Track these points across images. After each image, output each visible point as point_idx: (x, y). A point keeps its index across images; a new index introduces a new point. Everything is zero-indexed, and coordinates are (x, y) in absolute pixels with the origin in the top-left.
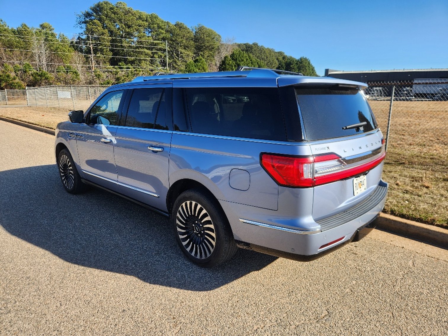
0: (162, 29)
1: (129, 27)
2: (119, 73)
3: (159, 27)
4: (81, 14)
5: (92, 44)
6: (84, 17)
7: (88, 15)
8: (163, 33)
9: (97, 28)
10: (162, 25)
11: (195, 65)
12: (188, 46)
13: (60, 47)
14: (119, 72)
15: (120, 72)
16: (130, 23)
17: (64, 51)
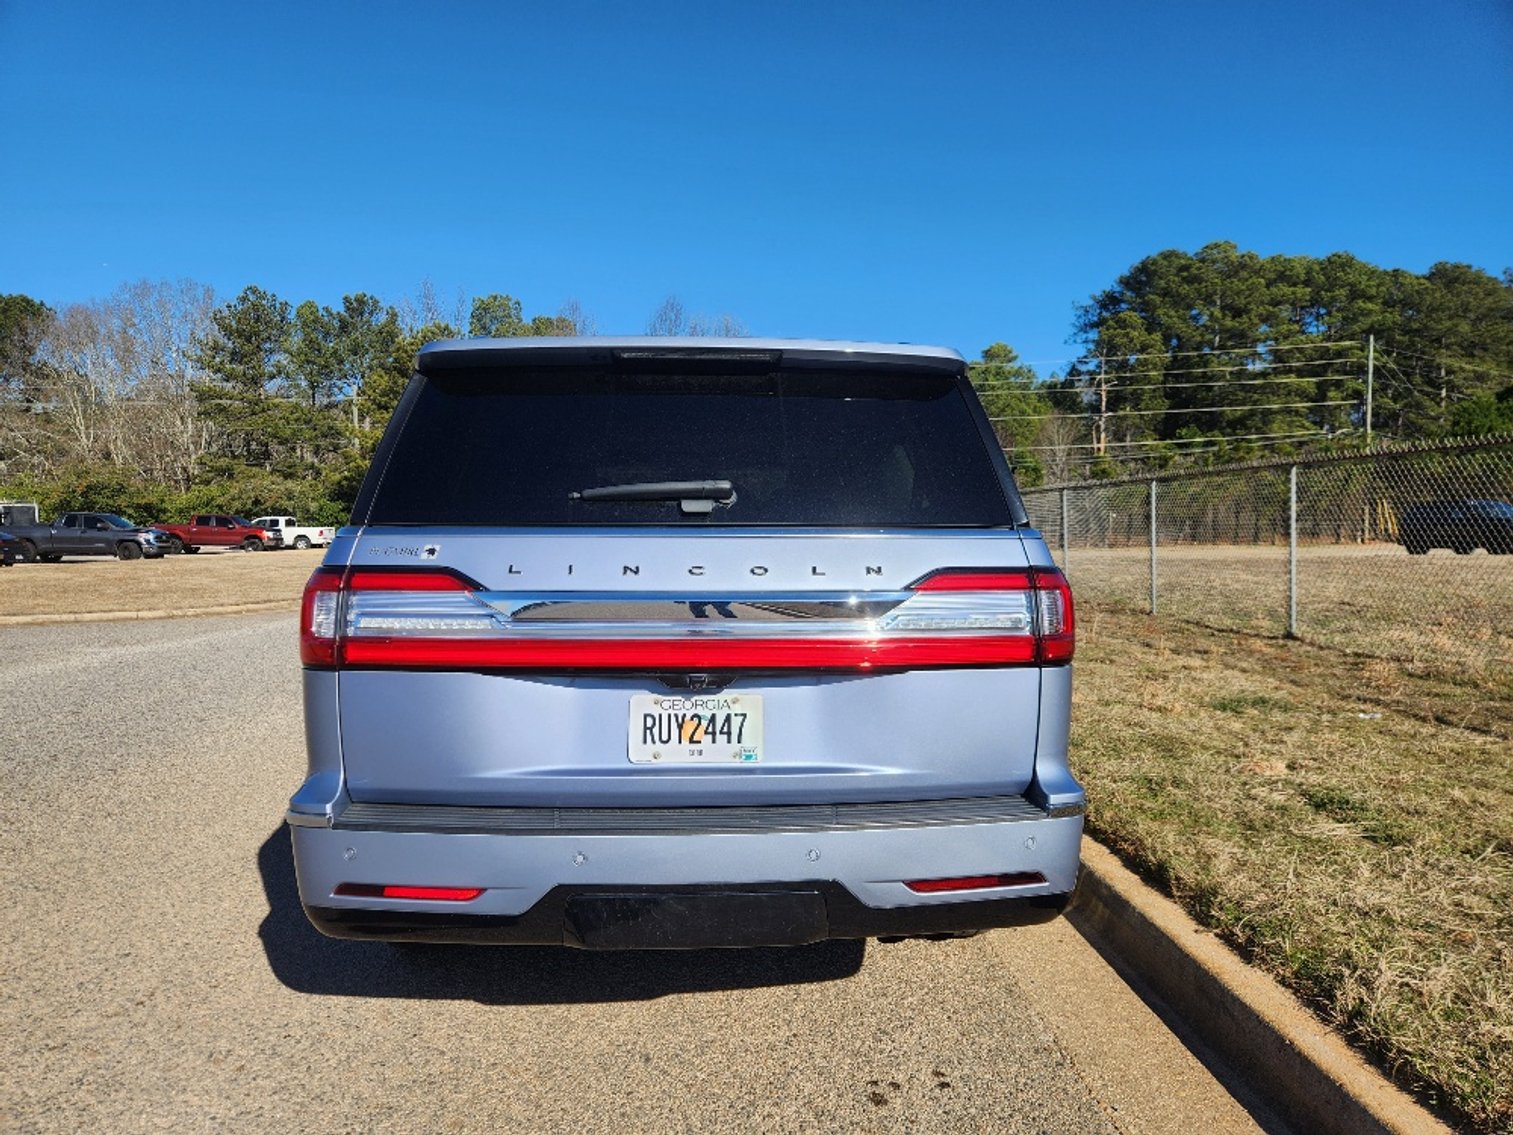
0: (1370, 299)
1: (1237, 313)
2: (1171, 463)
3: (1355, 294)
4: (1091, 302)
5: (1107, 381)
6: (1098, 311)
7: (1110, 301)
8: (1370, 313)
9: (1127, 335)
10: (1369, 286)
11: (1498, 409)
12: (1484, 343)
13: (1013, 402)
14: (1171, 457)
15: (1177, 458)
16: (1241, 302)
17: (1023, 413)
